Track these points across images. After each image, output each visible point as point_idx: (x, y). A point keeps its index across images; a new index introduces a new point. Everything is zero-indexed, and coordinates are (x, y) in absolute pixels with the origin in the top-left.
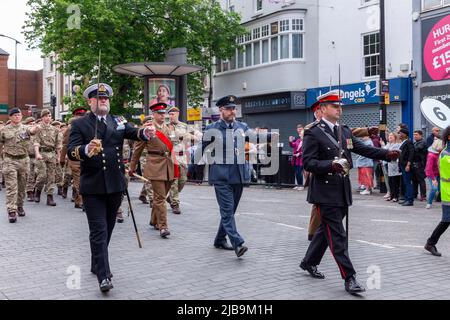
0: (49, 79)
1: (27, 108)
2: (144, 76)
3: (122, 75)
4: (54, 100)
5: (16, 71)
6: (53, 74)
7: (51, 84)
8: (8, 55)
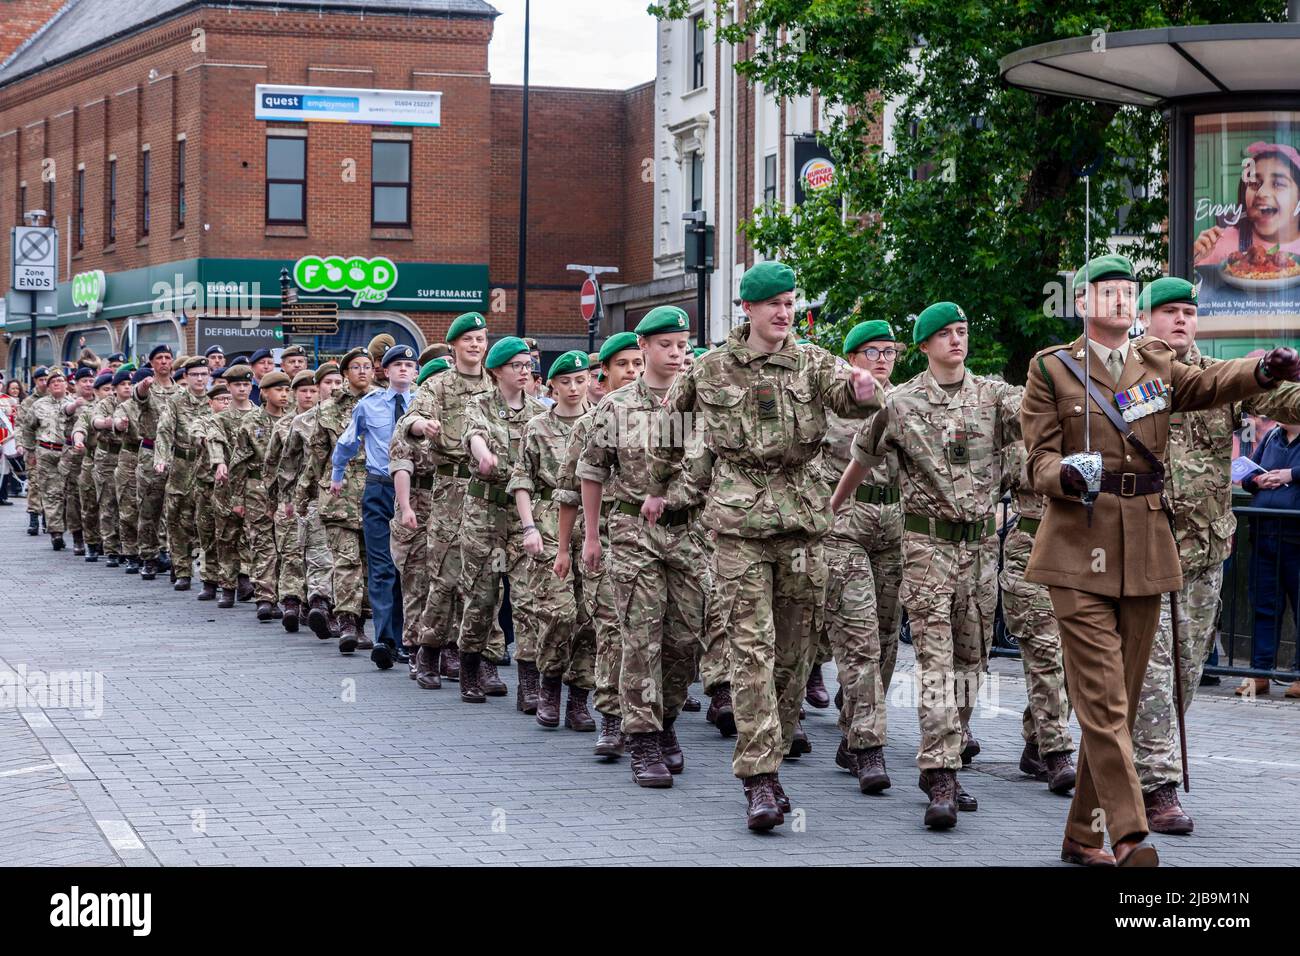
0: (684, 131)
1: (576, 284)
2: (1167, 102)
3: (1051, 101)
4: (702, 240)
5: (526, 96)
6: (702, 106)
7: (695, 158)
8: (491, 16)
